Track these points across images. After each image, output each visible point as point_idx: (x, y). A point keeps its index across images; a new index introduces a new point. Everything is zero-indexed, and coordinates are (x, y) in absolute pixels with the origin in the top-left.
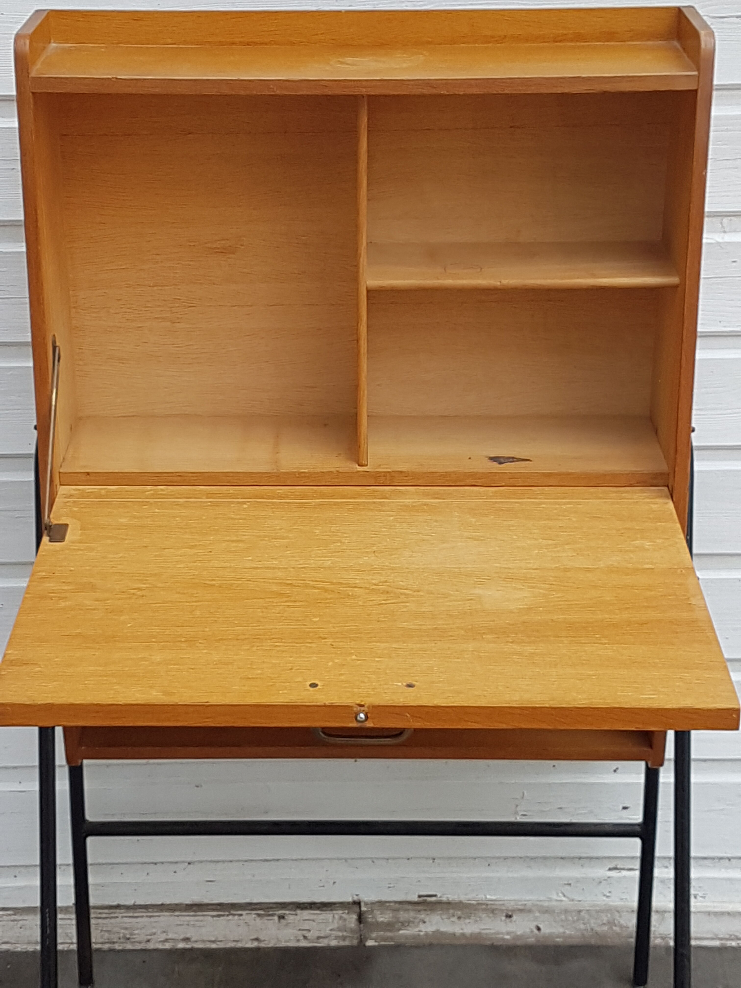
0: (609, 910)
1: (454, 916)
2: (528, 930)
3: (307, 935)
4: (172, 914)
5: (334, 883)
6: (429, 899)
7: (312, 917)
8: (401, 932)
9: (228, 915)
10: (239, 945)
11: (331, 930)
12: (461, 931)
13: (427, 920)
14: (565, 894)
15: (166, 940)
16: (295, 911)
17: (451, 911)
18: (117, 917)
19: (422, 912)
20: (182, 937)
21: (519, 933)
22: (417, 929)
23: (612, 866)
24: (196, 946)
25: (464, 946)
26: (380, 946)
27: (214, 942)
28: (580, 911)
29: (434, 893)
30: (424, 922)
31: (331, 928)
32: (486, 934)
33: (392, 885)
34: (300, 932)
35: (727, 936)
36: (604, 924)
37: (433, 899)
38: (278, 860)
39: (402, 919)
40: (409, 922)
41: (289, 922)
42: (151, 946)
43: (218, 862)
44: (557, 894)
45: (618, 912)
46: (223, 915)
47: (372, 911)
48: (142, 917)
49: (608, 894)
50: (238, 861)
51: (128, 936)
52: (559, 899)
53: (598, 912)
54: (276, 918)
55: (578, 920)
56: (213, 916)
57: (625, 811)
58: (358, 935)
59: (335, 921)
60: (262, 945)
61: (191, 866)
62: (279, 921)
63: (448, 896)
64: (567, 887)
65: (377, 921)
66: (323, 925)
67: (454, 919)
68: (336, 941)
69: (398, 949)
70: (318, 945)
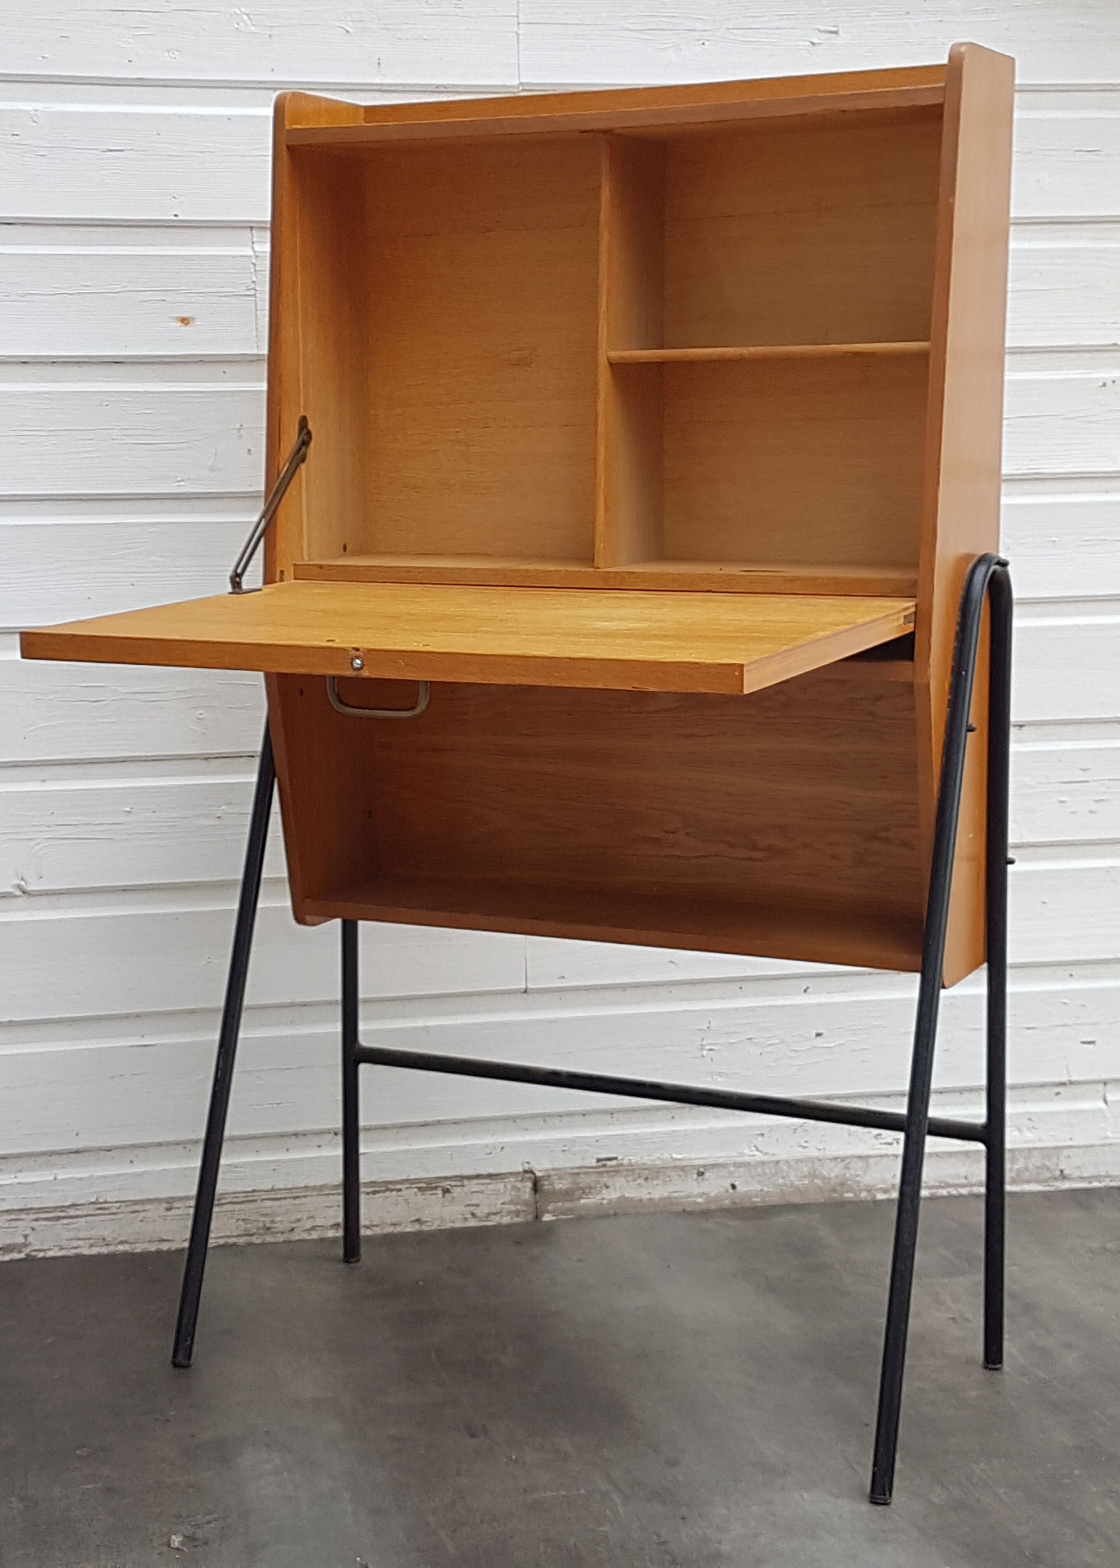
0: (809, 1160)
1: (639, 1177)
2: (722, 1190)
3: (475, 1212)
5: (502, 1149)
6: (609, 1163)
7: (482, 1188)
8: (582, 1201)
9: (384, 1191)
10: (399, 1229)
11: (502, 1204)
12: (648, 1196)
13: (610, 1185)
14: (760, 1149)
15: (313, 1228)
16: (462, 1183)
17: (636, 1174)
18: (255, 1201)
19: (604, 1175)
20: (331, 1223)
21: (712, 1195)
22: (598, 1197)
25: (652, 1215)
26: (558, 1220)
28: (777, 1163)
29: (615, 1155)
30: (607, 1187)
31: (502, 1201)
32: (676, 1198)
33: (566, 1148)
34: (468, 1210)
35: (937, 1184)
36: (805, 1177)
37: (614, 1163)
39: (582, 1186)
40: (590, 1188)
41: (455, 1196)
42: (295, 1237)
44: (750, 1147)
45: (818, 1163)
46: (378, 1192)
47: (548, 1177)
48: (285, 1198)
49: (806, 1145)
51: (268, 1225)
52: (751, 1153)
53: (797, 1161)
54: (440, 1192)
55: (777, 1173)
57: (818, 1038)
58: (533, 1208)
60: (425, 1228)
62: (444, 1196)
63: (630, 1158)
64: (760, 1139)
65: (554, 1189)
66: (493, 1197)
67: (641, 1181)
68: (509, 1218)
69: (580, 1218)
70: (487, 1224)
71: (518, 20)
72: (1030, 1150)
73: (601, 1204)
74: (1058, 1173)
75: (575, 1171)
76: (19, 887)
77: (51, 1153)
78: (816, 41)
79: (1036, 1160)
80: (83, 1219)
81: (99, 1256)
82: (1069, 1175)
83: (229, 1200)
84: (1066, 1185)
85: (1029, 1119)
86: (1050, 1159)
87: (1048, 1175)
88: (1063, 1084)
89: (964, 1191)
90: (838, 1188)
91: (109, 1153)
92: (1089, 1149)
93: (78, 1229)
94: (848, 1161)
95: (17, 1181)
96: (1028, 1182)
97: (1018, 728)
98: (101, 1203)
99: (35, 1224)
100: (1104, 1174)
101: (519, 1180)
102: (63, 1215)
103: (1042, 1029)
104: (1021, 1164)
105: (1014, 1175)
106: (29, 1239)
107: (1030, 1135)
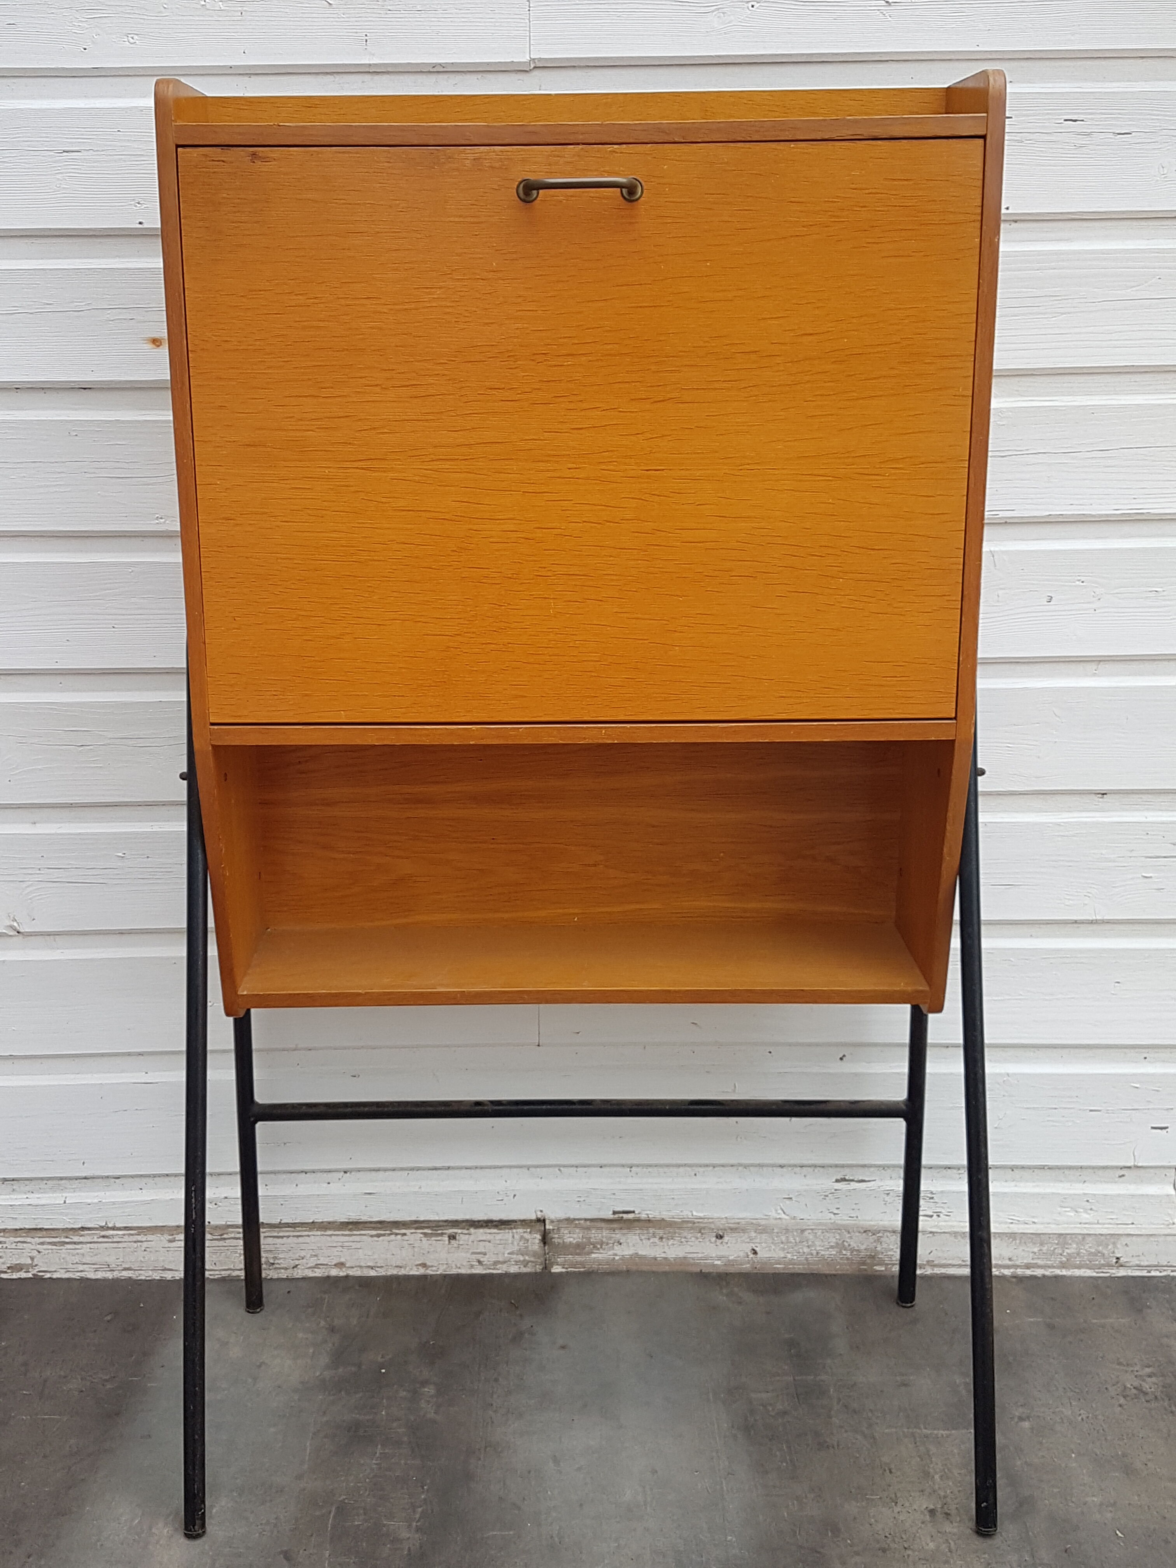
0: (837, 1228)
1: (654, 1236)
2: (742, 1254)
3: (482, 1260)
4: (323, 1233)
5: (515, 1196)
6: (625, 1216)
7: (489, 1237)
8: (593, 1255)
9: (390, 1235)
10: (402, 1272)
11: (510, 1253)
12: (663, 1255)
13: (623, 1240)
14: (786, 1210)
15: (317, 1266)
16: (468, 1229)
17: (651, 1230)
19: (617, 1232)
20: (335, 1261)
21: (731, 1258)
22: (611, 1253)
23: (839, 1178)
24: (351, 1273)
25: (665, 1273)
26: (568, 1273)
27: (372, 1268)
28: (803, 1231)
29: (632, 1209)
30: (620, 1244)
31: (510, 1251)
32: (693, 1259)
33: (582, 1199)
34: (475, 1257)
36: (832, 1247)
37: (631, 1216)
38: (449, 1168)
39: (593, 1240)
40: (602, 1243)
41: (461, 1243)
42: (299, 1273)
43: (378, 1170)
44: (776, 1211)
45: (849, 1233)
46: (384, 1235)
47: (558, 1229)
48: (288, 1237)
49: (836, 1211)
50: (402, 1169)
51: (272, 1261)
52: (778, 1216)
53: (825, 1230)
54: (446, 1239)
55: (801, 1241)
56: (372, 1236)
58: (542, 1259)
59: (515, 1243)
60: (430, 1272)
61: (348, 1175)
62: (449, 1242)
63: (648, 1212)
64: (788, 1202)
65: (564, 1242)
66: (501, 1247)
67: (656, 1240)
68: (517, 1267)
69: (589, 1275)
70: (495, 1272)
72: (1086, 1236)
73: (614, 1259)
74: (1115, 1261)
75: (588, 1223)
76: (12, 927)
77: (61, 1179)
79: (1090, 1246)
80: (88, 1245)
81: (105, 1280)
82: (1127, 1263)
83: (233, 1235)
84: (1122, 1273)
85: (1088, 1201)
86: (1108, 1245)
87: (1103, 1262)
88: (1129, 1167)
90: (868, 1261)
91: (117, 1181)
92: (1152, 1238)
93: (83, 1255)
94: (880, 1235)
95: (28, 1202)
96: (1079, 1267)
97: (1100, 796)
98: (109, 1228)
99: (40, 1247)
100: (1165, 1263)
101: (529, 1230)
102: (67, 1240)
103: (1107, 1112)
104: (1072, 1249)
105: (1064, 1259)
106: (35, 1260)
107: (1087, 1216)
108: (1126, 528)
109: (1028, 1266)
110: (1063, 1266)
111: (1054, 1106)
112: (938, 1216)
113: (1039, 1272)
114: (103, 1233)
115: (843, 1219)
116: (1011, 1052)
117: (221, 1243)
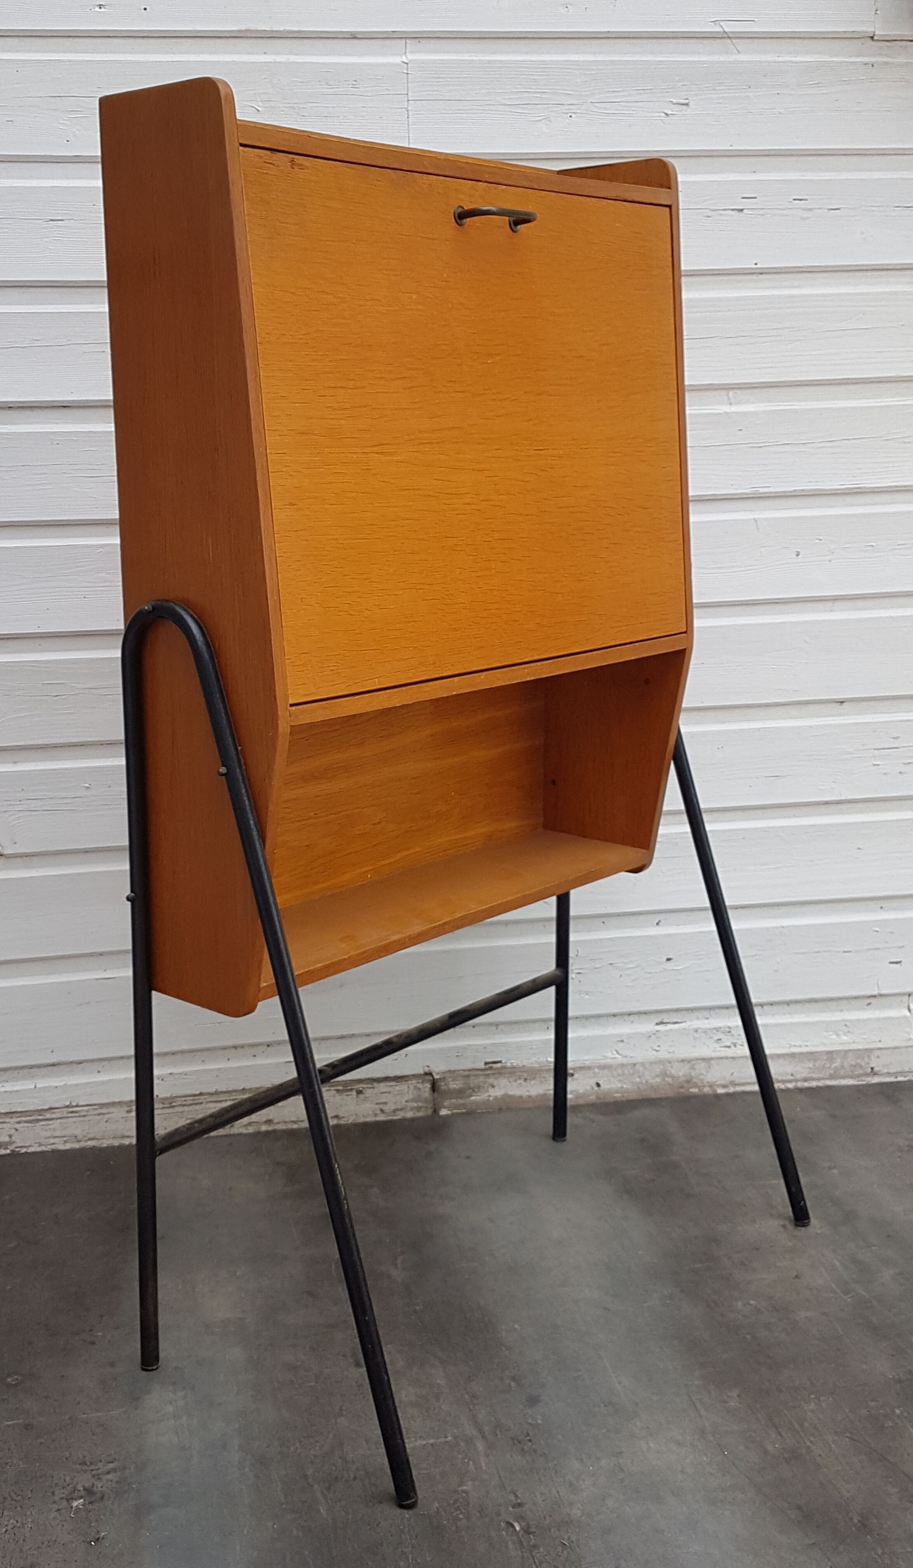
0: (661, 1062)
1: (520, 1078)
2: (588, 1088)
3: (384, 1108)
6: (494, 1066)
7: (389, 1089)
8: (473, 1098)
11: (406, 1102)
12: (527, 1094)
13: (495, 1084)
14: (620, 1052)
15: (250, 1124)
16: (372, 1084)
17: (516, 1075)
18: (201, 1103)
19: (491, 1076)
20: (264, 1119)
21: (581, 1091)
22: (486, 1095)
23: (658, 1020)
24: (278, 1128)
26: (453, 1114)
27: (295, 1122)
28: (635, 1065)
29: (499, 1059)
30: (494, 1087)
31: (406, 1099)
32: (551, 1095)
33: (460, 1054)
34: (378, 1107)
36: (657, 1076)
37: (499, 1065)
39: (472, 1085)
40: (479, 1087)
41: (367, 1095)
42: (235, 1132)
44: (612, 1052)
45: (670, 1062)
47: (444, 1080)
49: (658, 1049)
52: (614, 1056)
53: (651, 1063)
54: (354, 1093)
55: (634, 1073)
57: (668, 962)
58: (432, 1105)
59: (411, 1093)
60: (342, 1122)
61: (269, 1049)
62: (357, 1096)
63: (513, 1061)
64: (621, 1044)
65: (449, 1089)
66: (399, 1097)
67: (521, 1081)
68: (412, 1113)
69: (470, 1114)
70: (394, 1118)
71: (408, 97)
72: (846, 1052)
73: (488, 1100)
74: (869, 1070)
75: (467, 1073)
77: (31, 1067)
78: (669, 112)
79: (851, 1060)
80: (59, 1121)
81: (73, 1151)
82: (879, 1071)
83: (180, 1103)
84: (876, 1080)
85: (845, 1025)
86: (863, 1058)
87: (861, 1072)
88: (874, 996)
89: (790, 1086)
90: (686, 1085)
91: (80, 1066)
92: (896, 1051)
93: (54, 1129)
94: (693, 1062)
95: (4, 1089)
96: (844, 1077)
97: (839, 704)
98: (73, 1107)
99: (18, 1126)
100: (907, 1070)
101: (421, 1081)
102: (41, 1117)
103: (856, 952)
104: (837, 1064)
105: (832, 1072)
106: (13, 1138)
107: (845, 1038)
108: (849, 499)
109: (805, 1080)
110: (831, 1077)
111: (818, 950)
112: (735, 1046)
113: (814, 1084)
114: (71, 1110)
115: (663, 1055)
116: (784, 910)
117: (170, 1110)
